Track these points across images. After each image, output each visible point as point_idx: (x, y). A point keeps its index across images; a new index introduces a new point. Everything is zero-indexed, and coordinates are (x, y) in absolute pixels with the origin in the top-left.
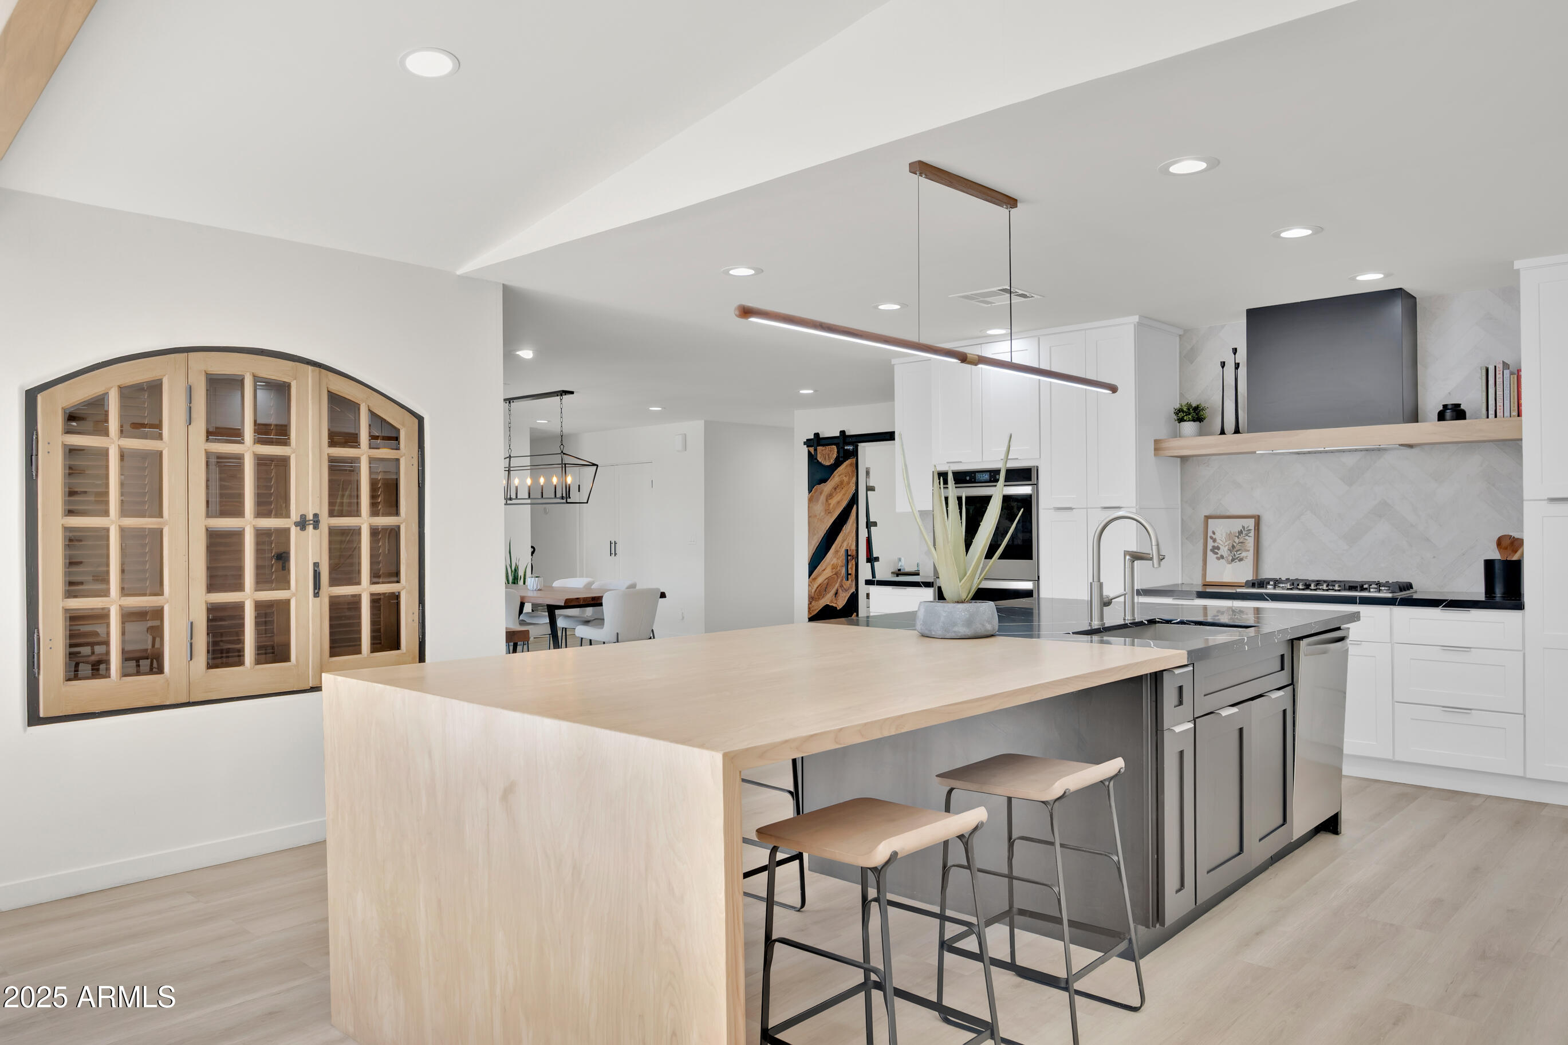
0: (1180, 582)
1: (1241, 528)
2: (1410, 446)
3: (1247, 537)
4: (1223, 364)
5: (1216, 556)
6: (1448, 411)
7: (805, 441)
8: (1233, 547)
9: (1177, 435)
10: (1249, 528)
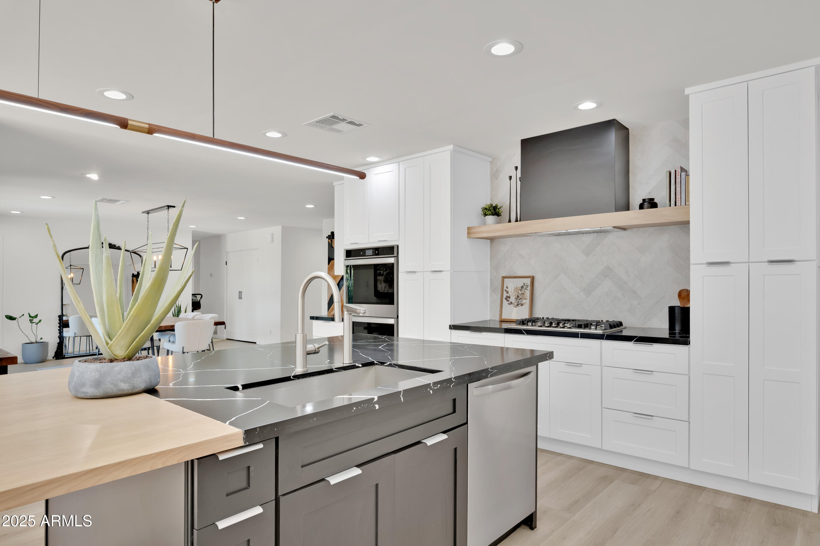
0: (488, 319)
1: (522, 284)
2: (624, 229)
3: (526, 290)
4: (510, 178)
5: (508, 302)
6: (646, 203)
7: (328, 236)
8: (518, 296)
9: (484, 223)
10: (527, 284)
